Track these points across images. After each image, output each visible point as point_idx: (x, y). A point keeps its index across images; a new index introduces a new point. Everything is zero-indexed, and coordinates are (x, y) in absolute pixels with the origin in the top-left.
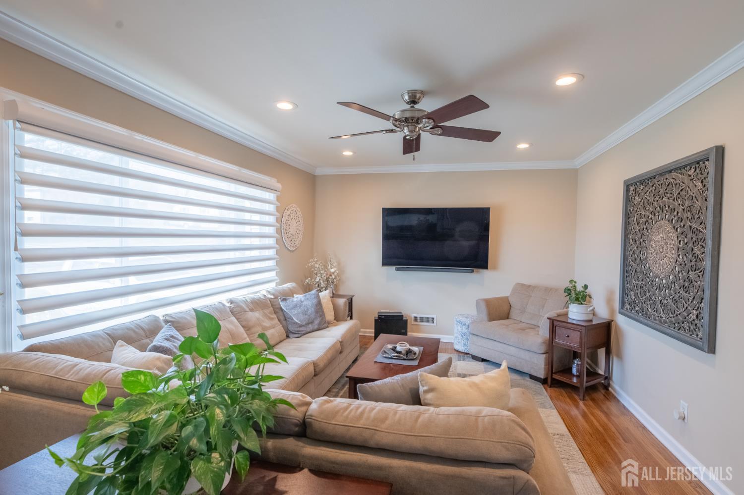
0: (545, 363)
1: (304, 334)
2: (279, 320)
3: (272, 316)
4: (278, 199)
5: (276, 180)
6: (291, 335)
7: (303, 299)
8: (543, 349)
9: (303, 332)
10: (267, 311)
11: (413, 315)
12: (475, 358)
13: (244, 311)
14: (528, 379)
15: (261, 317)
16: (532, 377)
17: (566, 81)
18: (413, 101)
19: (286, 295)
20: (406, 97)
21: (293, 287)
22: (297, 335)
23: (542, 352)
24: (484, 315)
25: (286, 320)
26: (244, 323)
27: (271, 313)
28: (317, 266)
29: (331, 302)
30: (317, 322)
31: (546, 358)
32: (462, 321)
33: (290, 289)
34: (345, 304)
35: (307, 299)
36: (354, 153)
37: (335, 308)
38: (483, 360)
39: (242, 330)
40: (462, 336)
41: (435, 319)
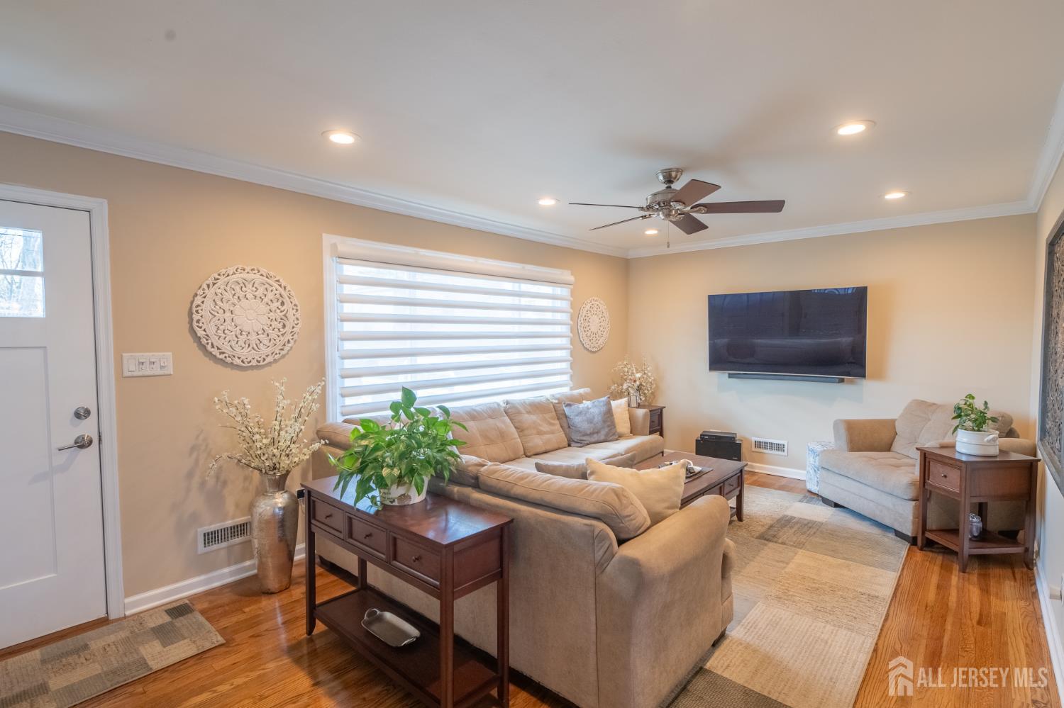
0: (914, 514)
1: (588, 444)
2: (562, 427)
3: (553, 422)
4: (572, 294)
5: (570, 272)
6: (573, 444)
7: (590, 406)
8: (911, 493)
9: (586, 442)
10: (547, 416)
11: (754, 439)
12: (826, 501)
13: (519, 413)
14: (892, 535)
15: (539, 421)
16: (899, 534)
17: (852, 129)
18: (669, 180)
19: (572, 401)
20: (661, 178)
21: (586, 393)
22: (579, 445)
23: (910, 498)
24: (844, 444)
25: (569, 427)
26: (517, 425)
27: (552, 418)
28: (626, 369)
29: (627, 412)
30: (603, 432)
31: (916, 508)
32: (814, 449)
33: (581, 395)
34: (645, 415)
35: (595, 406)
36: (659, 231)
37: (632, 419)
38: (836, 505)
39: (513, 429)
40: (815, 471)
41: (786, 447)
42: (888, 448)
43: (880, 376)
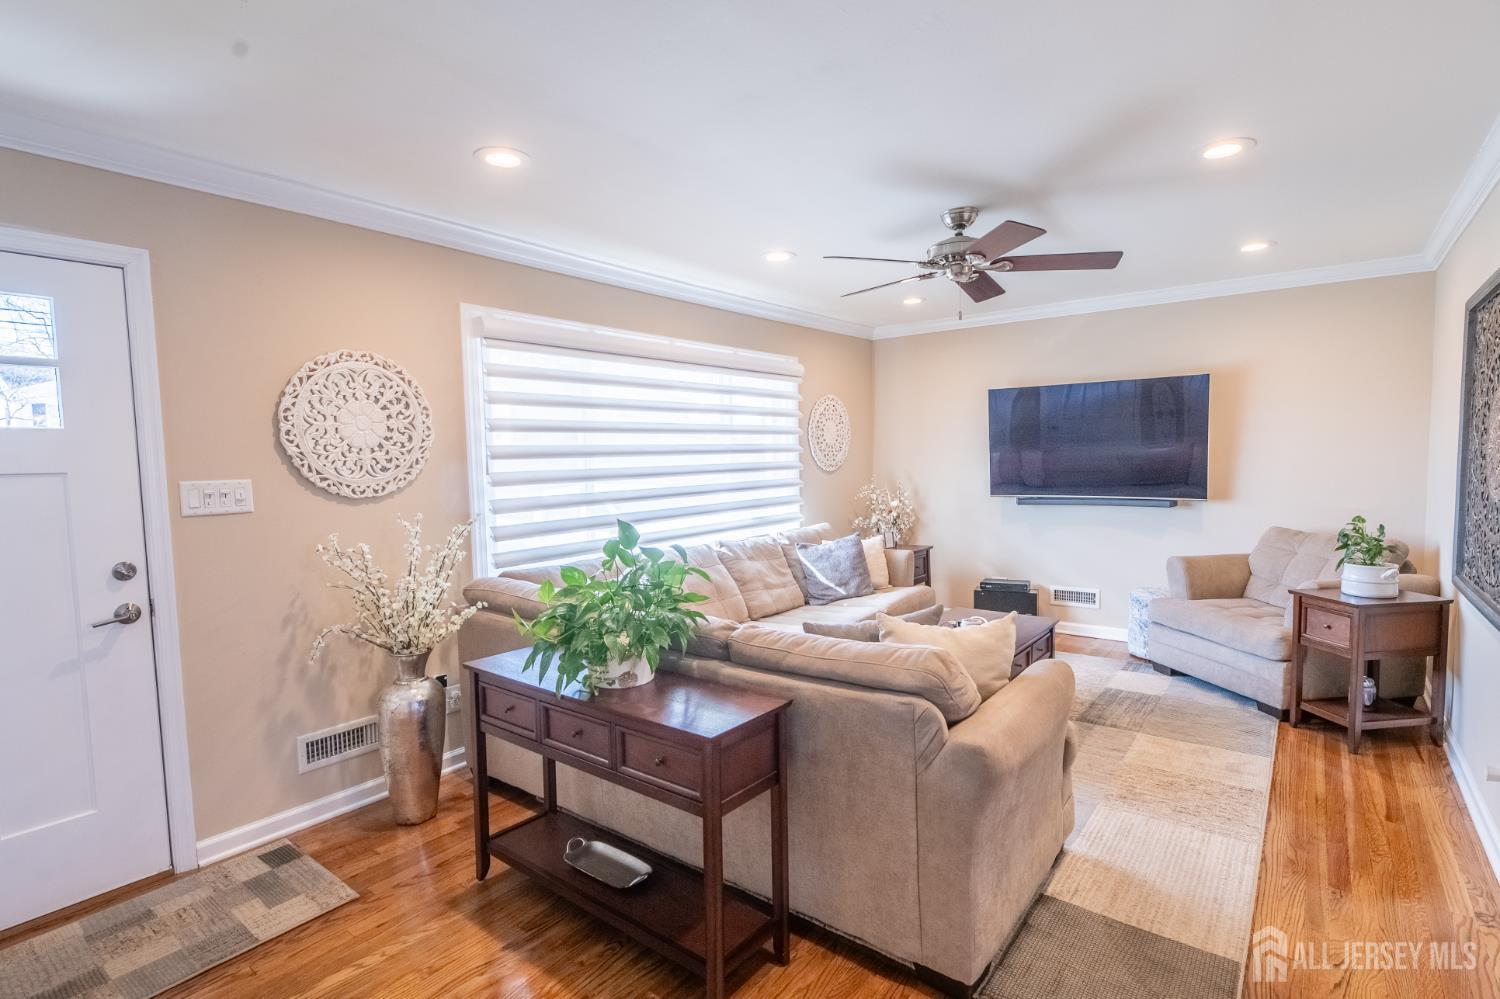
0: (1285, 678)
1: (832, 601)
2: (795, 577)
3: (783, 571)
4: (801, 389)
5: (796, 359)
6: (812, 601)
7: (833, 548)
8: (1281, 651)
9: (830, 598)
10: (775, 563)
11: (1053, 588)
12: (1159, 668)
13: (738, 558)
14: (1254, 710)
15: (765, 570)
16: (1263, 707)
17: (1223, 150)
18: (960, 224)
19: (806, 542)
20: (948, 220)
21: (825, 530)
22: (821, 602)
23: (1280, 658)
24: (1182, 588)
25: (805, 578)
26: (736, 576)
27: (782, 566)
28: (874, 496)
29: (883, 555)
30: (853, 584)
31: (1288, 671)
32: (1140, 599)
33: (818, 533)
34: (909, 558)
35: (840, 547)
36: (924, 299)
37: (890, 564)
38: (1174, 673)
39: (733, 583)
40: (1141, 627)
41: (1097, 596)
42: (1240, 593)
43: (1225, 495)
